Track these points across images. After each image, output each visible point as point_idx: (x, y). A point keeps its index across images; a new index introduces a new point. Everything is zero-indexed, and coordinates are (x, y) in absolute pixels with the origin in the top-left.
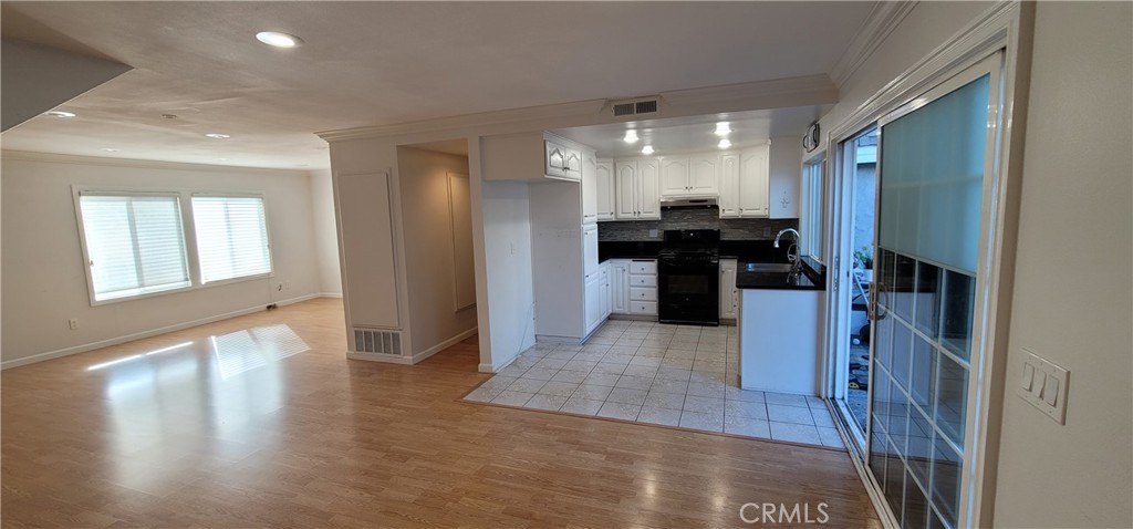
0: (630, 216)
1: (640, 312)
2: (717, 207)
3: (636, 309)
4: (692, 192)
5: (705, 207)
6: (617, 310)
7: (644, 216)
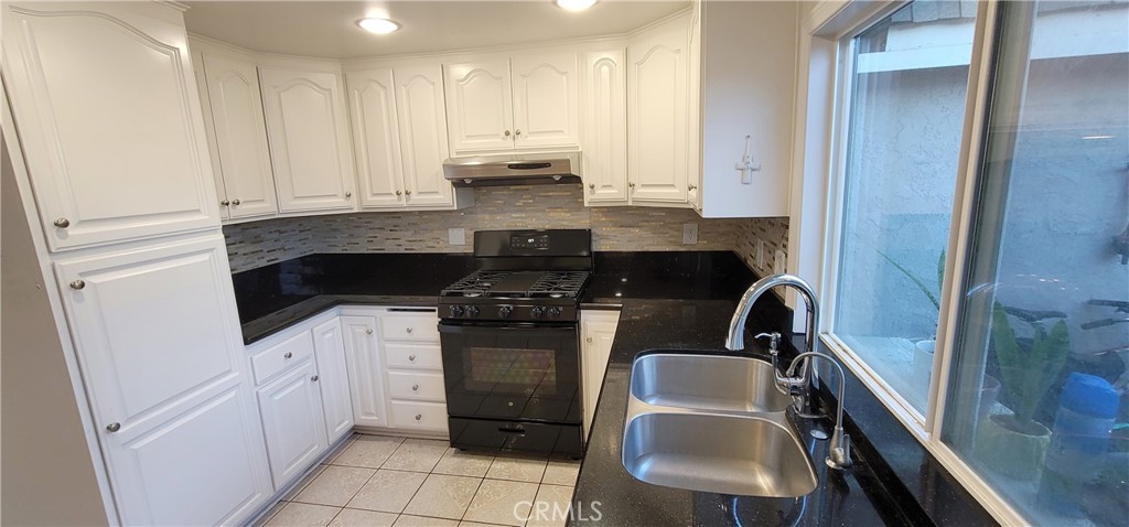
0: (389, 202)
1: (412, 424)
2: (577, 180)
3: (403, 419)
4: (521, 143)
5: (548, 180)
6: (365, 420)
7: (420, 201)
